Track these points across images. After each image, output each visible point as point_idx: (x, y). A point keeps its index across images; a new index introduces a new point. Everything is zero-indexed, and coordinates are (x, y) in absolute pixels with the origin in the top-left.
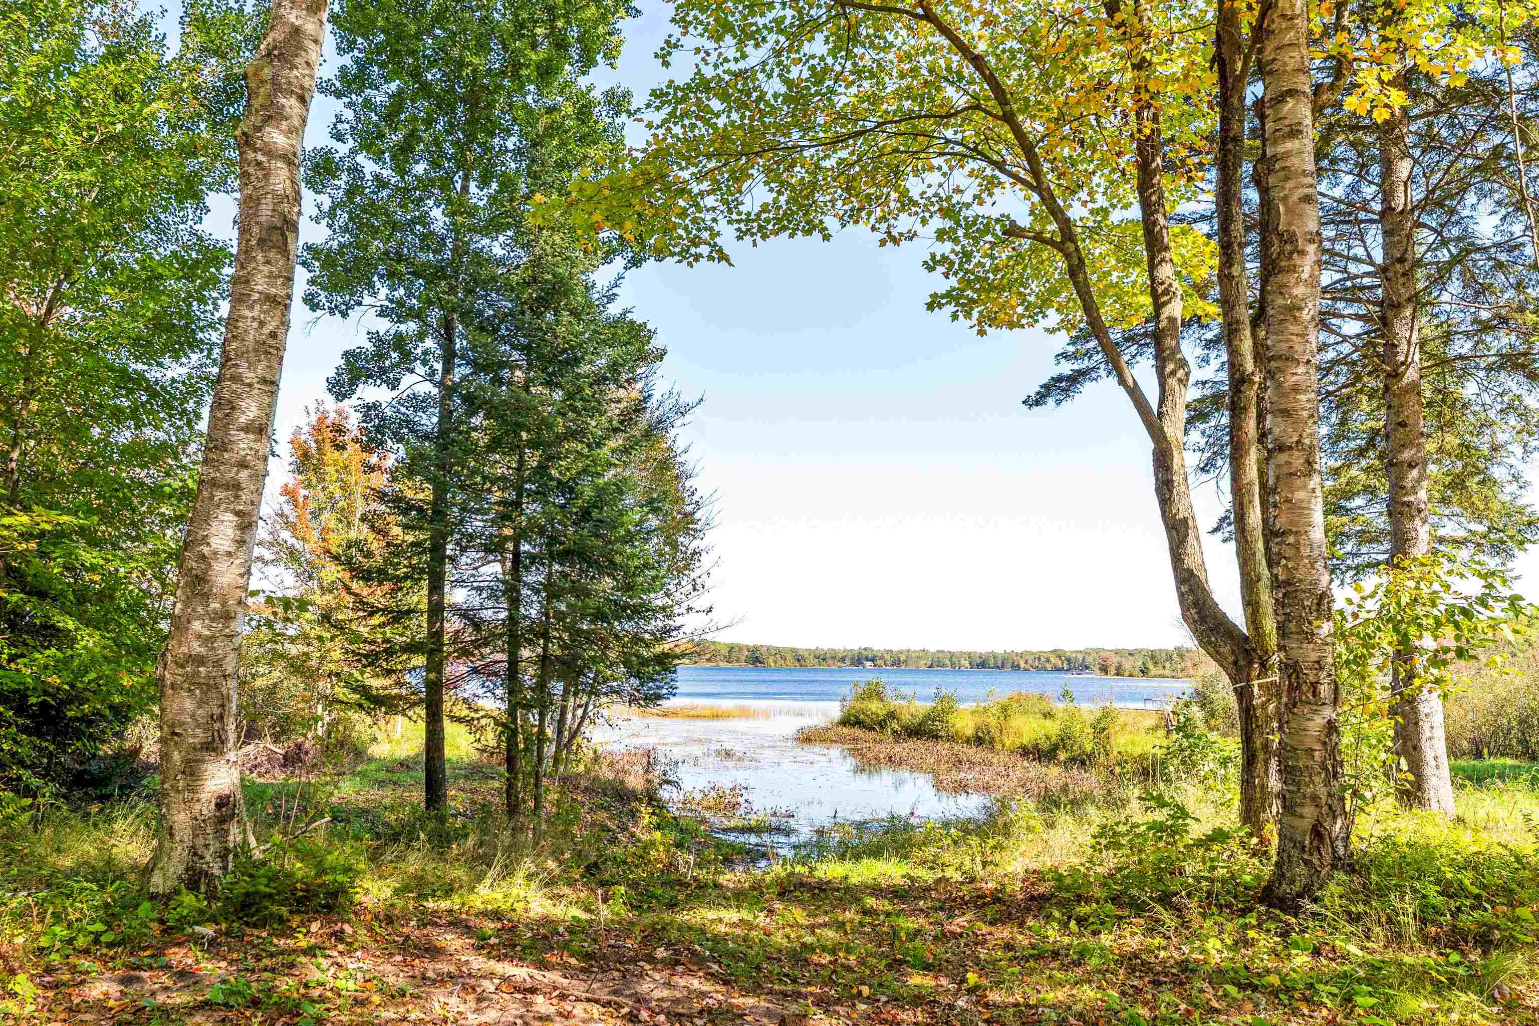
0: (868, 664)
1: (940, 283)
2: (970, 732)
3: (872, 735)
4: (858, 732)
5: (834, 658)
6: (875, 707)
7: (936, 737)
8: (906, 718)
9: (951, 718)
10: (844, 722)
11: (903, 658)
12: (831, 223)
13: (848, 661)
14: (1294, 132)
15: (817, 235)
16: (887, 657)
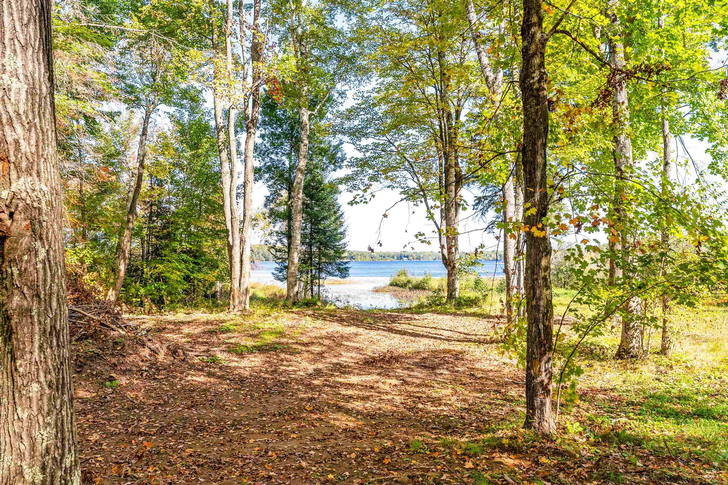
0: (405, 259)
1: (403, 196)
2: (436, 287)
3: (401, 289)
4: (395, 288)
5: (389, 256)
6: (403, 279)
7: (424, 289)
8: (414, 282)
9: (430, 282)
10: (391, 285)
11: (421, 256)
12: (382, 180)
13: (395, 258)
14: (451, 191)
15: (379, 182)
16: (414, 255)
